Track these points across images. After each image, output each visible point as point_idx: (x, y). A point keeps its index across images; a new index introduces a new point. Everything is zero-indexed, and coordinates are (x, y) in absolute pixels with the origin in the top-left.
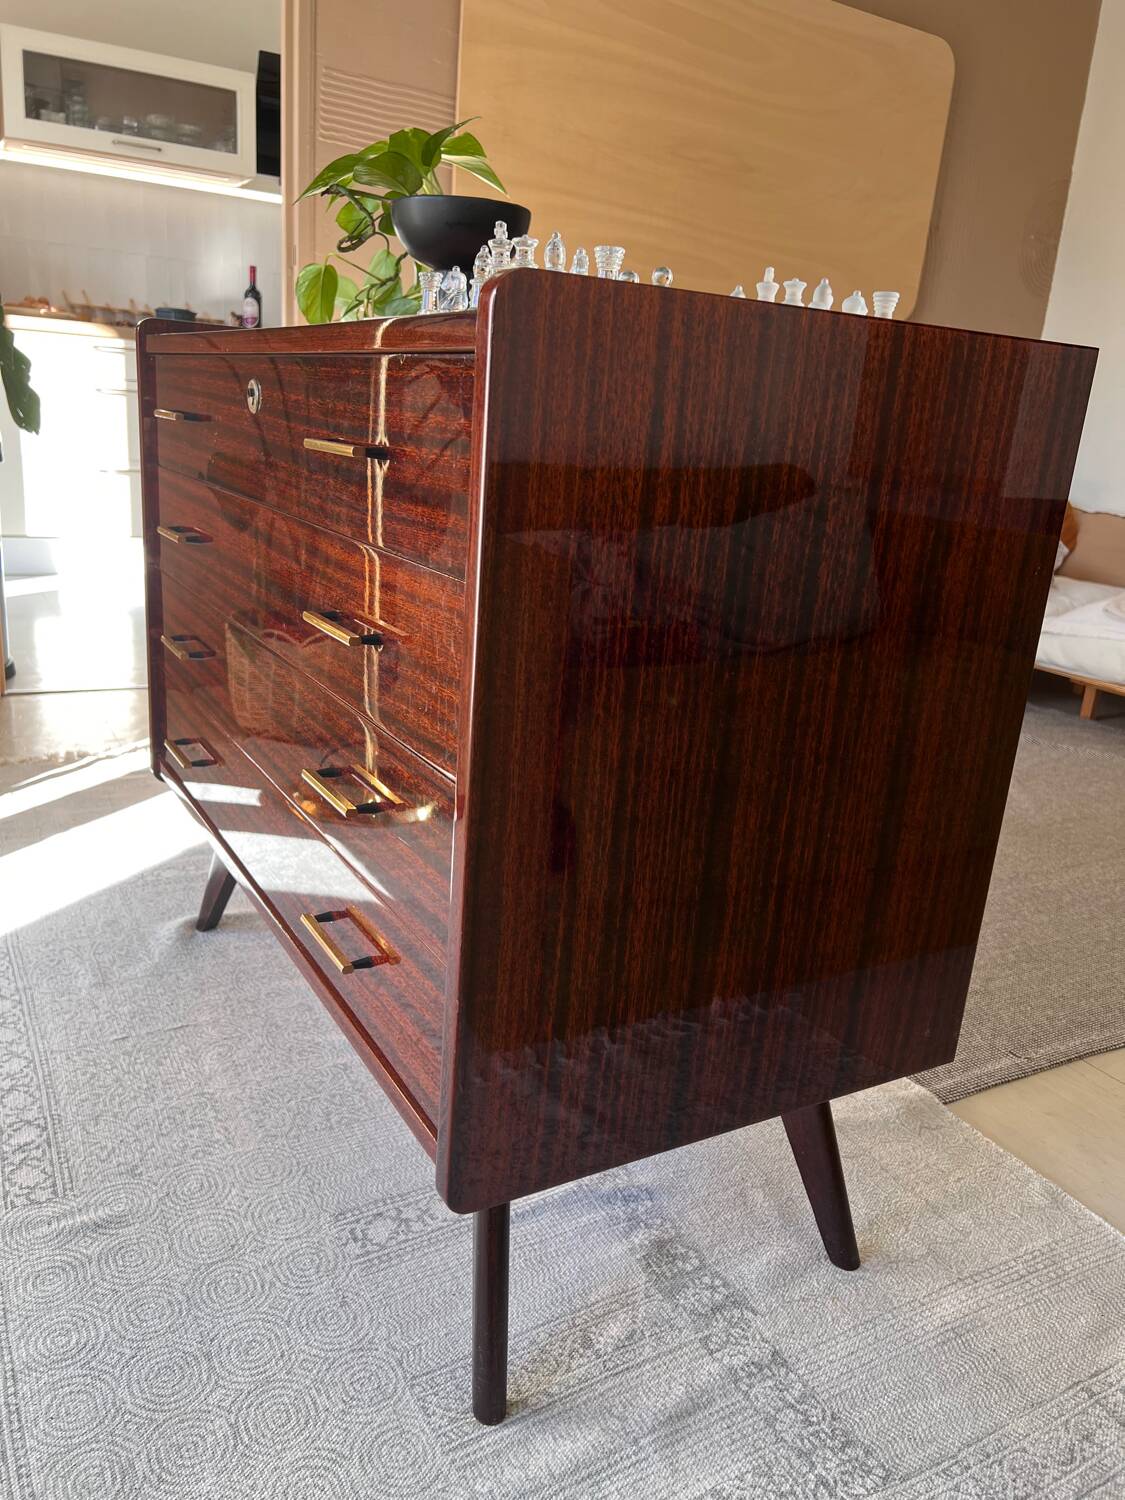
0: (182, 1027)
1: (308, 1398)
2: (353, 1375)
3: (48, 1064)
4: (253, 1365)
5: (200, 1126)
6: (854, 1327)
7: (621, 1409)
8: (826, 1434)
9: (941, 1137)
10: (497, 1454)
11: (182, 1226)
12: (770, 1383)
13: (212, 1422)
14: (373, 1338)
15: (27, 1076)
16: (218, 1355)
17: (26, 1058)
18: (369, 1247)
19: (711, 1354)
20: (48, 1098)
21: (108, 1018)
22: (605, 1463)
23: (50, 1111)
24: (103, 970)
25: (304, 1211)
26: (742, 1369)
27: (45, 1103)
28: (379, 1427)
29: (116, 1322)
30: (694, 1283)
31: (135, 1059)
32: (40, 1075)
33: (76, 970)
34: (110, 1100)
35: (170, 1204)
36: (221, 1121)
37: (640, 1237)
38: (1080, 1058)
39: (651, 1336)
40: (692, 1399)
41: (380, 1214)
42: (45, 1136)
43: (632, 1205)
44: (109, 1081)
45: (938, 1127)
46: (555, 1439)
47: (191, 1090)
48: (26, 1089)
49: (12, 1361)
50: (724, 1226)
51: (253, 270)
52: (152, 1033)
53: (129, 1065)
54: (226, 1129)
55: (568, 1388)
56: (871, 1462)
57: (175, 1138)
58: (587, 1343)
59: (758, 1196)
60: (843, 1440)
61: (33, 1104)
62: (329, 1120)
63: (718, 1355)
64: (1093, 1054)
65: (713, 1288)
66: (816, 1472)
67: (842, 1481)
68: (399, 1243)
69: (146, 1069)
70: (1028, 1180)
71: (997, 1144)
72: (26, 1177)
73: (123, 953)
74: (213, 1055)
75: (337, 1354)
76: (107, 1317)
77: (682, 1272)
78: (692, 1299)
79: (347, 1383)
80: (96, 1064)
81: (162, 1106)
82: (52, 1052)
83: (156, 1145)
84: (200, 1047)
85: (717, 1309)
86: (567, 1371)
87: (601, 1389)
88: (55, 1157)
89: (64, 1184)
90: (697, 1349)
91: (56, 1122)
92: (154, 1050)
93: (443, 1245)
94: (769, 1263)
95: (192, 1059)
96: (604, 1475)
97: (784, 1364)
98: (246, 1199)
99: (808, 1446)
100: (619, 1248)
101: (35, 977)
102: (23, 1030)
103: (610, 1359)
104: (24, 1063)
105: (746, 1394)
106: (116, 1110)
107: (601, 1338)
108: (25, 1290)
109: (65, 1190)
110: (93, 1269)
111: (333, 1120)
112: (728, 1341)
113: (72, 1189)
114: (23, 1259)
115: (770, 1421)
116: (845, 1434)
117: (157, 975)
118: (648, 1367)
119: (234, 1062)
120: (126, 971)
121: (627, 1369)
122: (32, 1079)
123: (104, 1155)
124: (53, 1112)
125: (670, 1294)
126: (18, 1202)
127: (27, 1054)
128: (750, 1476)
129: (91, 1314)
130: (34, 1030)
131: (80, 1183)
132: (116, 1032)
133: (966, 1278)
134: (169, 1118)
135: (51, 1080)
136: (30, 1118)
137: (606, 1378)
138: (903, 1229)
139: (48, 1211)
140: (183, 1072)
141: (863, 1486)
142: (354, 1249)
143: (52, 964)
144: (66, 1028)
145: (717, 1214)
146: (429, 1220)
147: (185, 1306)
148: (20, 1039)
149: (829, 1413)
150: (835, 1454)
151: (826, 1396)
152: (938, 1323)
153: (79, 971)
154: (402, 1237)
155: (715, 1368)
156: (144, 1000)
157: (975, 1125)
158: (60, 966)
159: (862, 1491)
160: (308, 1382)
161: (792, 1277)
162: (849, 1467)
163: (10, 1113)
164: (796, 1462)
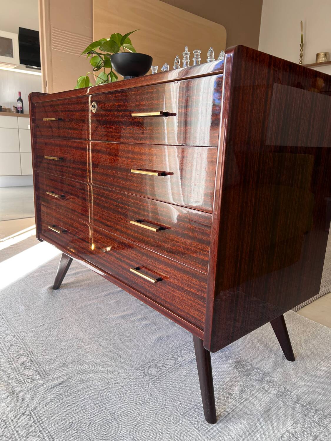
0: (61, 319)
1: (153, 426)
2: (164, 416)
3: (20, 336)
4: (131, 419)
5: (80, 348)
6: (302, 377)
7: (250, 412)
8: (310, 408)
9: (299, 321)
10: (220, 432)
11: (89, 380)
12: (287, 397)
13: (126, 439)
14: (165, 404)
15: (15, 341)
16: (118, 418)
17: (12, 335)
18: (151, 377)
19: (267, 391)
20: (25, 346)
21: (35, 319)
22: (252, 429)
23: (28, 350)
24: (27, 305)
25: (126, 369)
26: (278, 394)
27: (25, 348)
28: (180, 431)
29: (80, 414)
30: (252, 372)
31: (50, 331)
32: (19, 340)
33: (18, 306)
34: (47, 344)
35: (81, 373)
36: (86, 345)
37: (230, 361)
38: (323, 296)
39: (248, 389)
40: (268, 405)
41: (150, 366)
42: (29, 359)
43: (224, 352)
44: (44, 338)
45: (297, 319)
46: (234, 424)
47: (73, 338)
48: (16, 345)
49: (49, 432)
50: (253, 354)
51: (20, 93)
52: (52, 322)
53: (48, 333)
54: (90, 348)
55: (231, 409)
56: (325, 414)
57: (74, 353)
58: (231, 395)
59: (258, 345)
60: (315, 409)
61: (21, 349)
62: (121, 341)
63: (269, 391)
64: (326, 294)
65: (258, 372)
66: (312, 420)
67: (320, 421)
68: (160, 374)
69: (55, 333)
70: (327, 330)
71: (314, 321)
72: (28, 372)
73: (32, 299)
74: (75, 326)
75: (156, 411)
76: (76, 412)
77: (247, 369)
78: (254, 377)
79: (164, 419)
80: (37, 334)
81: (65, 344)
82: (20, 332)
83: (69, 356)
84: (70, 324)
85: (262, 378)
86: (229, 403)
87: (241, 407)
88: (36, 365)
89: (43, 373)
90: (262, 391)
91: (31, 353)
92: (55, 327)
93: (174, 373)
94: (270, 363)
95: (69, 328)
96: (254, 433)
97: (288, 391)
98: (106, 368)
99: (306, 413)
100: (226, 365)
101: (4, 309)
102: (7, 326)
103: (239, 398)
104: (12, 337)
105: (282, 401)
106: (50, 347)
107: (233, 392)
108: (44, 408)
109: (44, 375)
110: (64, 398)
111: (122, 340)
112: (270, 387)
113: (46, 374)
114: (39, 399)
115: (293, 408)
116: (315, 407)
117: (46, 304)
118: (251, 398)
119: (83, 327)
120: (35, 304)
121: (246, 400)
122: (17, 341)
123: (52, 361)
124: (29, 351)
125: (247, 376)
126: (29, 381)
127: (12, 334)
128: (295, 424)
129: (70, 412)
130: (11, 326)
131: (48, 371)
132: (40, 323)
133: (324, 359)
134: (69, 347)
135: (24, 341)
136: (22, 353)
137: (241, 404)
138: (301, 348)
139: (41, 382)
140: (68, 333)
141: (326, 421)
142: (147, 378)
143: (9, 305)
144: (22, 324)
145: (249, 351)
146: (166, 366)
147: (100, 405)
148: (7, 329)
149: (307, 402)
150: (315, 414)
151: (304, 398)
152: (323, 372)
153: (19, 306)
154: (160, 372)
155: (270, 395)
156: (45, 312)
157: (306, 317)
158: (11, 305)
159: (327, 422)
160: (151, 421)
161: (279, 366)
162: (320, 416)
163: (14, 353)
164: (305, 418)
